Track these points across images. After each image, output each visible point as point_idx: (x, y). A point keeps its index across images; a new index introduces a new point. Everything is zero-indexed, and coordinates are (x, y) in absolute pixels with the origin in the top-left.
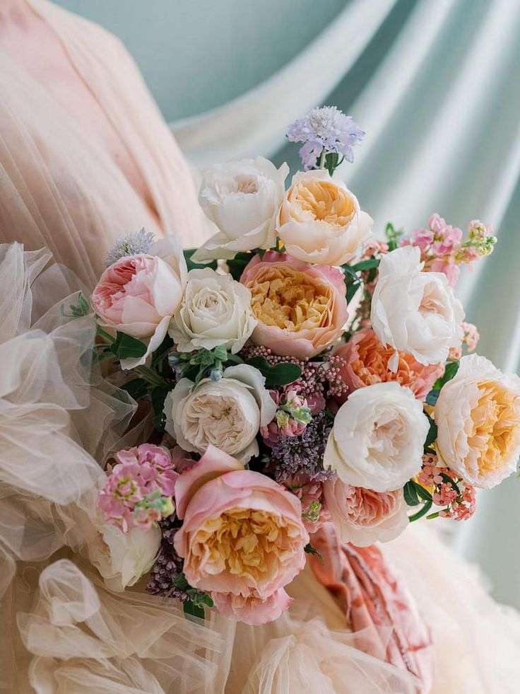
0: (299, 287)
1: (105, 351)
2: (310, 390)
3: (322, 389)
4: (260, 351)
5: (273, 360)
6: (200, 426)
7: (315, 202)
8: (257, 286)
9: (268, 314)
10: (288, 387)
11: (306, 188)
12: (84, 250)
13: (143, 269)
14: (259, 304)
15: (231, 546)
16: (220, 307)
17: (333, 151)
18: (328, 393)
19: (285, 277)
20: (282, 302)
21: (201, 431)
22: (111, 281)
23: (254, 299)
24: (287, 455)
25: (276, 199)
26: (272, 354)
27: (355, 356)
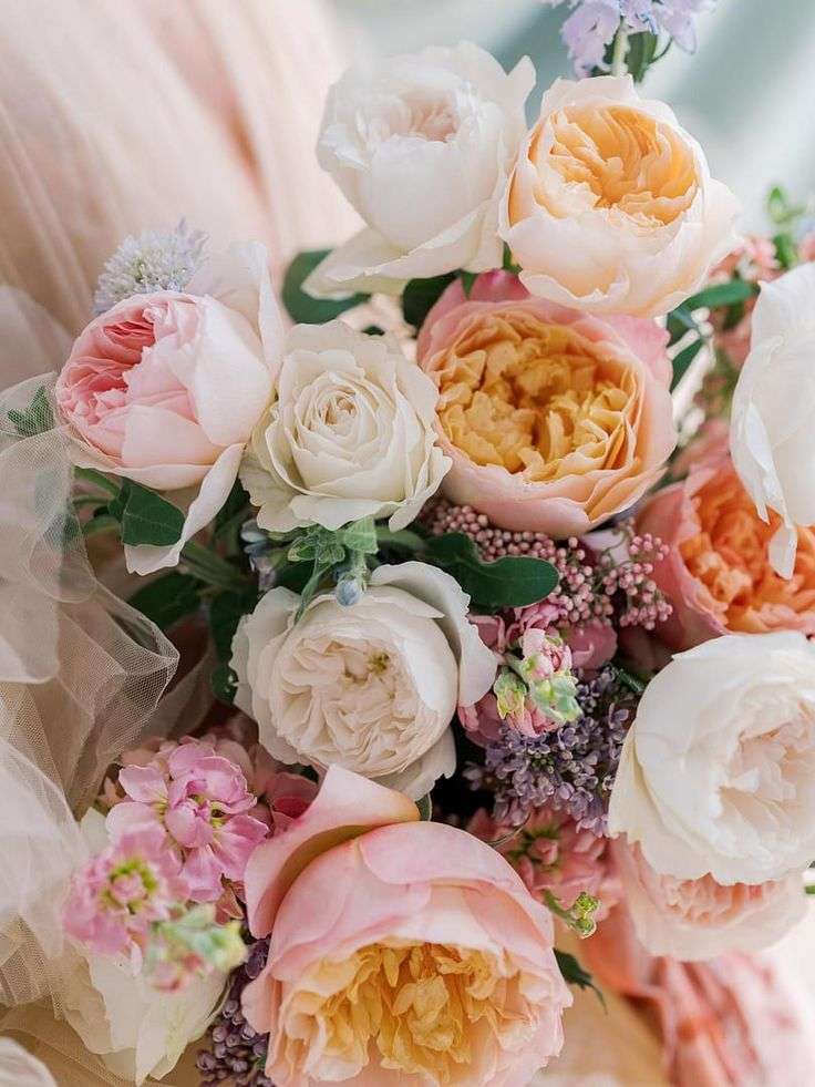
0: (559, 362)
1: (97, 513)
2: (581, 613)
3: (610, 610)
4: (461, 518)
5: (491, 540)
6: (315, 703)
7: (597, 159)
8: (455, 364)
9: (479, 433)
10: (524, 610)
11: (575, 125)
12: (73, 258)
13: (173, 332)
14: (459, 408)
15: (383, 1003)
16: (360, 422)
17: (646, 28)
18: (623, 621)
19: (525, 336)
20: (516, 397)
21: (315, 716)
22: (102, 353)
23: (446, 398)
24: (521, 775)
25: (503, 152)
26: (492, 526)
27: (691, 529)
